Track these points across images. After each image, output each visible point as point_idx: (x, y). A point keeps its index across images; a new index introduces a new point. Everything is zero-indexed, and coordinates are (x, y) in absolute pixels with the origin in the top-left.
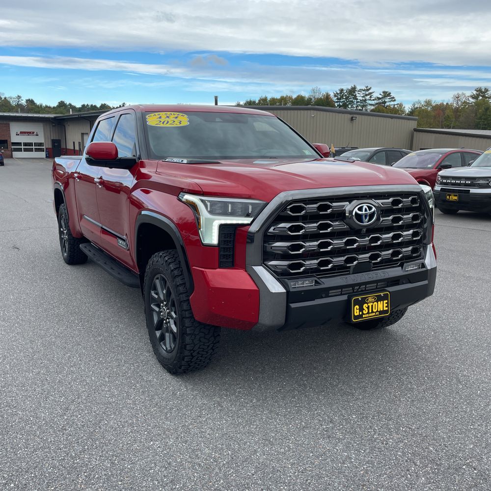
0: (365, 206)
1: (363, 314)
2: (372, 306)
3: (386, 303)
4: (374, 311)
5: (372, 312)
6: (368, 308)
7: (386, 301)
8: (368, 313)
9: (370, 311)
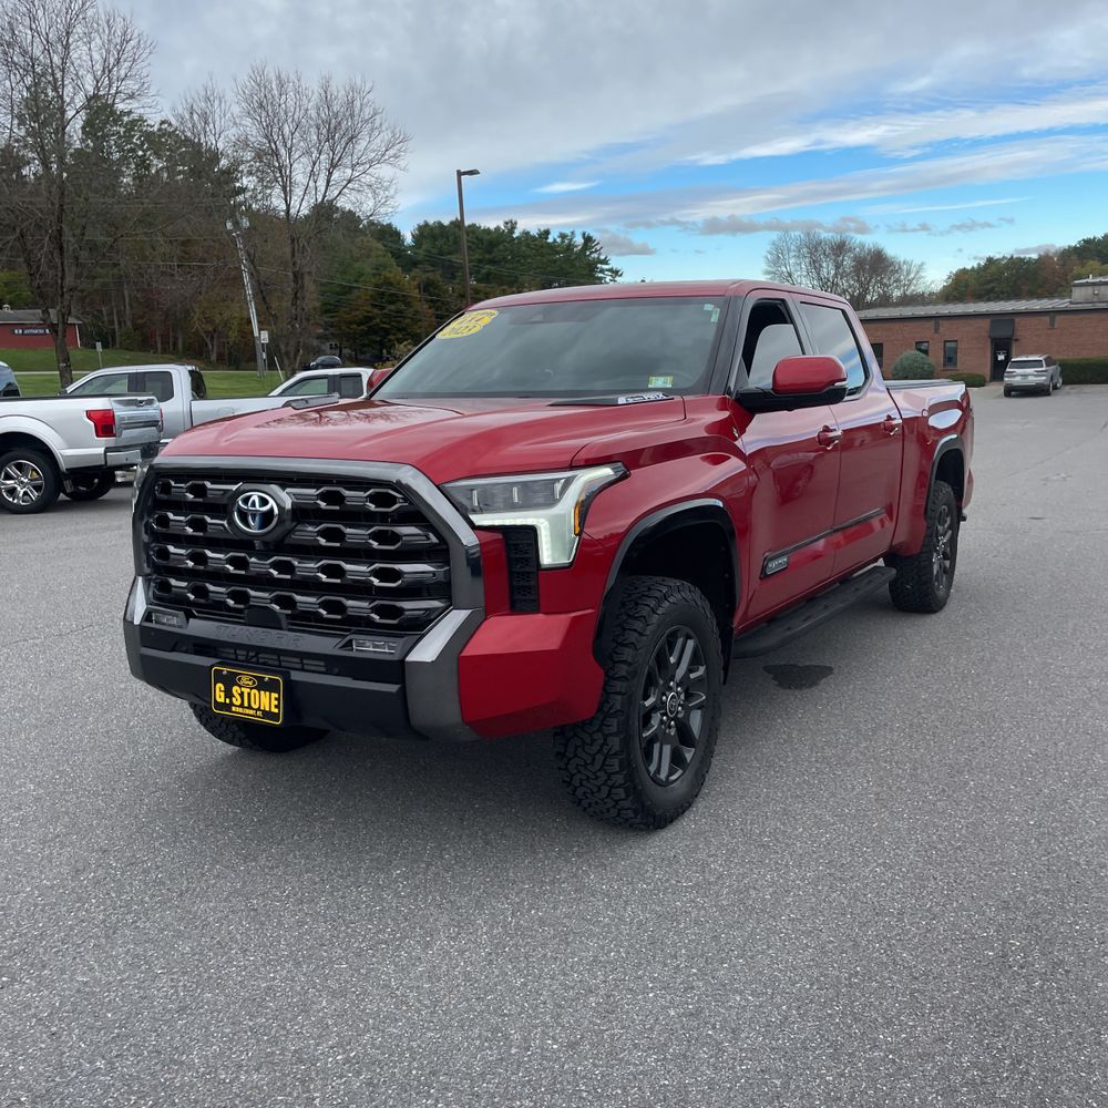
0: (255, 497)
1: (232, 704)
2: (249, 694)
3: (276, 699)
4: (253, 705)
5: (250, 707)
6: (242, 695)
7: (276, 695)
8: (242, 706)
9: (246, 704)
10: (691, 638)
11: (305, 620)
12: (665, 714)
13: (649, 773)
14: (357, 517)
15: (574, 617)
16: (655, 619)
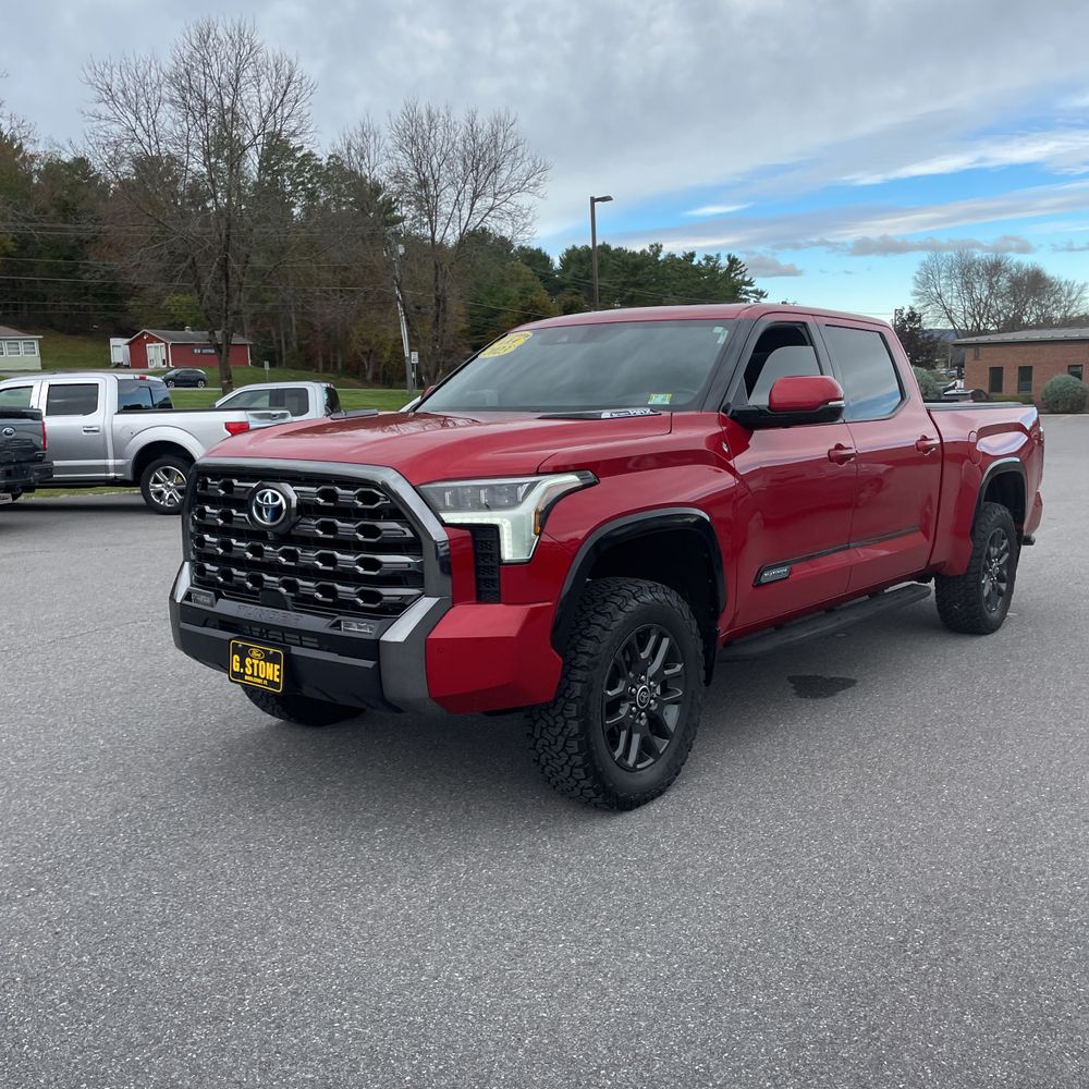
0: (269, 495)
1: (245, 673)
2: (258, 665)
3: (278, 670)
4: (260, 675)
5: (258, 677)
6: (252, 665)
7: (279, 667)
8: (252, 675)
9: (256, 674)
10: (666, 637)
11: (304, 603)
12: (635, 705)
13: (613, 757)
14: (347, 513)
15: (532, 609)
16: (621, 616)
